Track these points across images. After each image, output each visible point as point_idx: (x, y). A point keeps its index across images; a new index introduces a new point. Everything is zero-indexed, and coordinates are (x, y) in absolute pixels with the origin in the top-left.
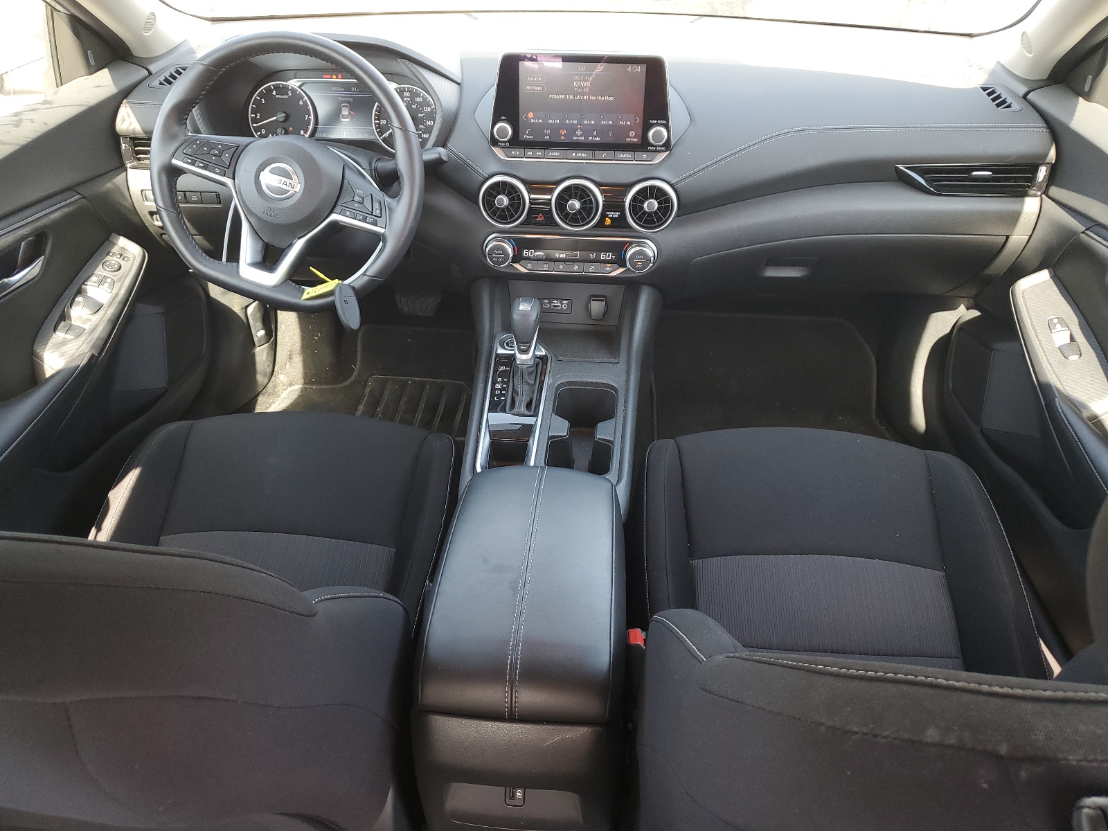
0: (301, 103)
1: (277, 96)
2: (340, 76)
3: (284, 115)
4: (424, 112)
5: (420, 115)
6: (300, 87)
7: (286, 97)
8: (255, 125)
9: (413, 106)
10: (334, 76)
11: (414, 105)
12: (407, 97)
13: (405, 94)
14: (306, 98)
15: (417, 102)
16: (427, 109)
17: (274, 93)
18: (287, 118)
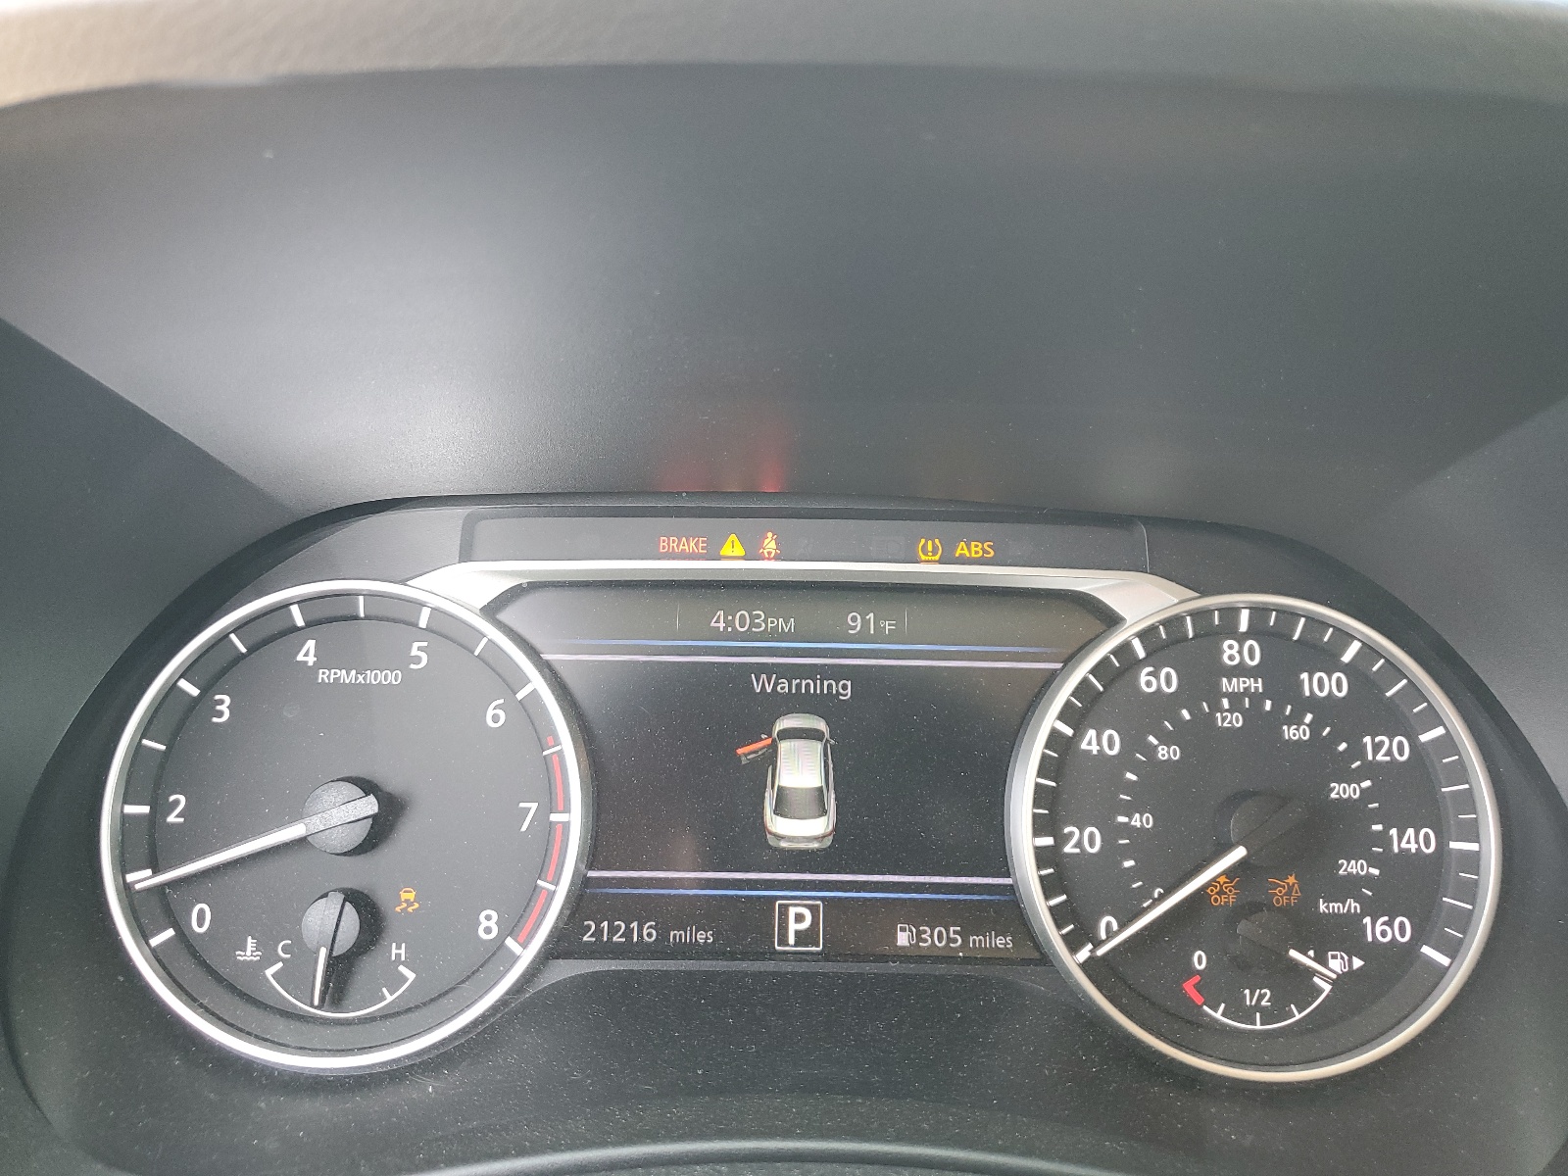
0: (495, 715)
1: (323, 676)
2: (770, 545)
3: (369, 806)
4: (1371, 770)
5: (1340, 791)
6: (491, 611)
7: (393, 677)
8: (142, 878)
9: (1291, 733)
10: (733, 547)
11: (1296, 720)
12: (1241, 670)
13: (1230, 652)
14: (537, 683)
15: (1312, 703)
16: (1388, 748)
17: (308, 653)
18: (378, 832)
